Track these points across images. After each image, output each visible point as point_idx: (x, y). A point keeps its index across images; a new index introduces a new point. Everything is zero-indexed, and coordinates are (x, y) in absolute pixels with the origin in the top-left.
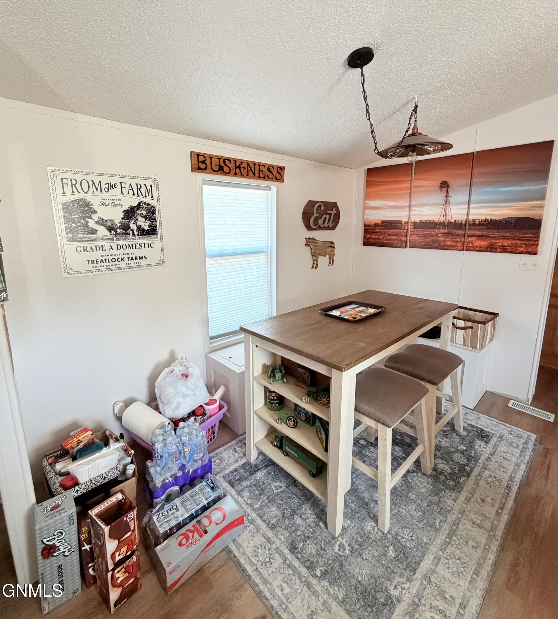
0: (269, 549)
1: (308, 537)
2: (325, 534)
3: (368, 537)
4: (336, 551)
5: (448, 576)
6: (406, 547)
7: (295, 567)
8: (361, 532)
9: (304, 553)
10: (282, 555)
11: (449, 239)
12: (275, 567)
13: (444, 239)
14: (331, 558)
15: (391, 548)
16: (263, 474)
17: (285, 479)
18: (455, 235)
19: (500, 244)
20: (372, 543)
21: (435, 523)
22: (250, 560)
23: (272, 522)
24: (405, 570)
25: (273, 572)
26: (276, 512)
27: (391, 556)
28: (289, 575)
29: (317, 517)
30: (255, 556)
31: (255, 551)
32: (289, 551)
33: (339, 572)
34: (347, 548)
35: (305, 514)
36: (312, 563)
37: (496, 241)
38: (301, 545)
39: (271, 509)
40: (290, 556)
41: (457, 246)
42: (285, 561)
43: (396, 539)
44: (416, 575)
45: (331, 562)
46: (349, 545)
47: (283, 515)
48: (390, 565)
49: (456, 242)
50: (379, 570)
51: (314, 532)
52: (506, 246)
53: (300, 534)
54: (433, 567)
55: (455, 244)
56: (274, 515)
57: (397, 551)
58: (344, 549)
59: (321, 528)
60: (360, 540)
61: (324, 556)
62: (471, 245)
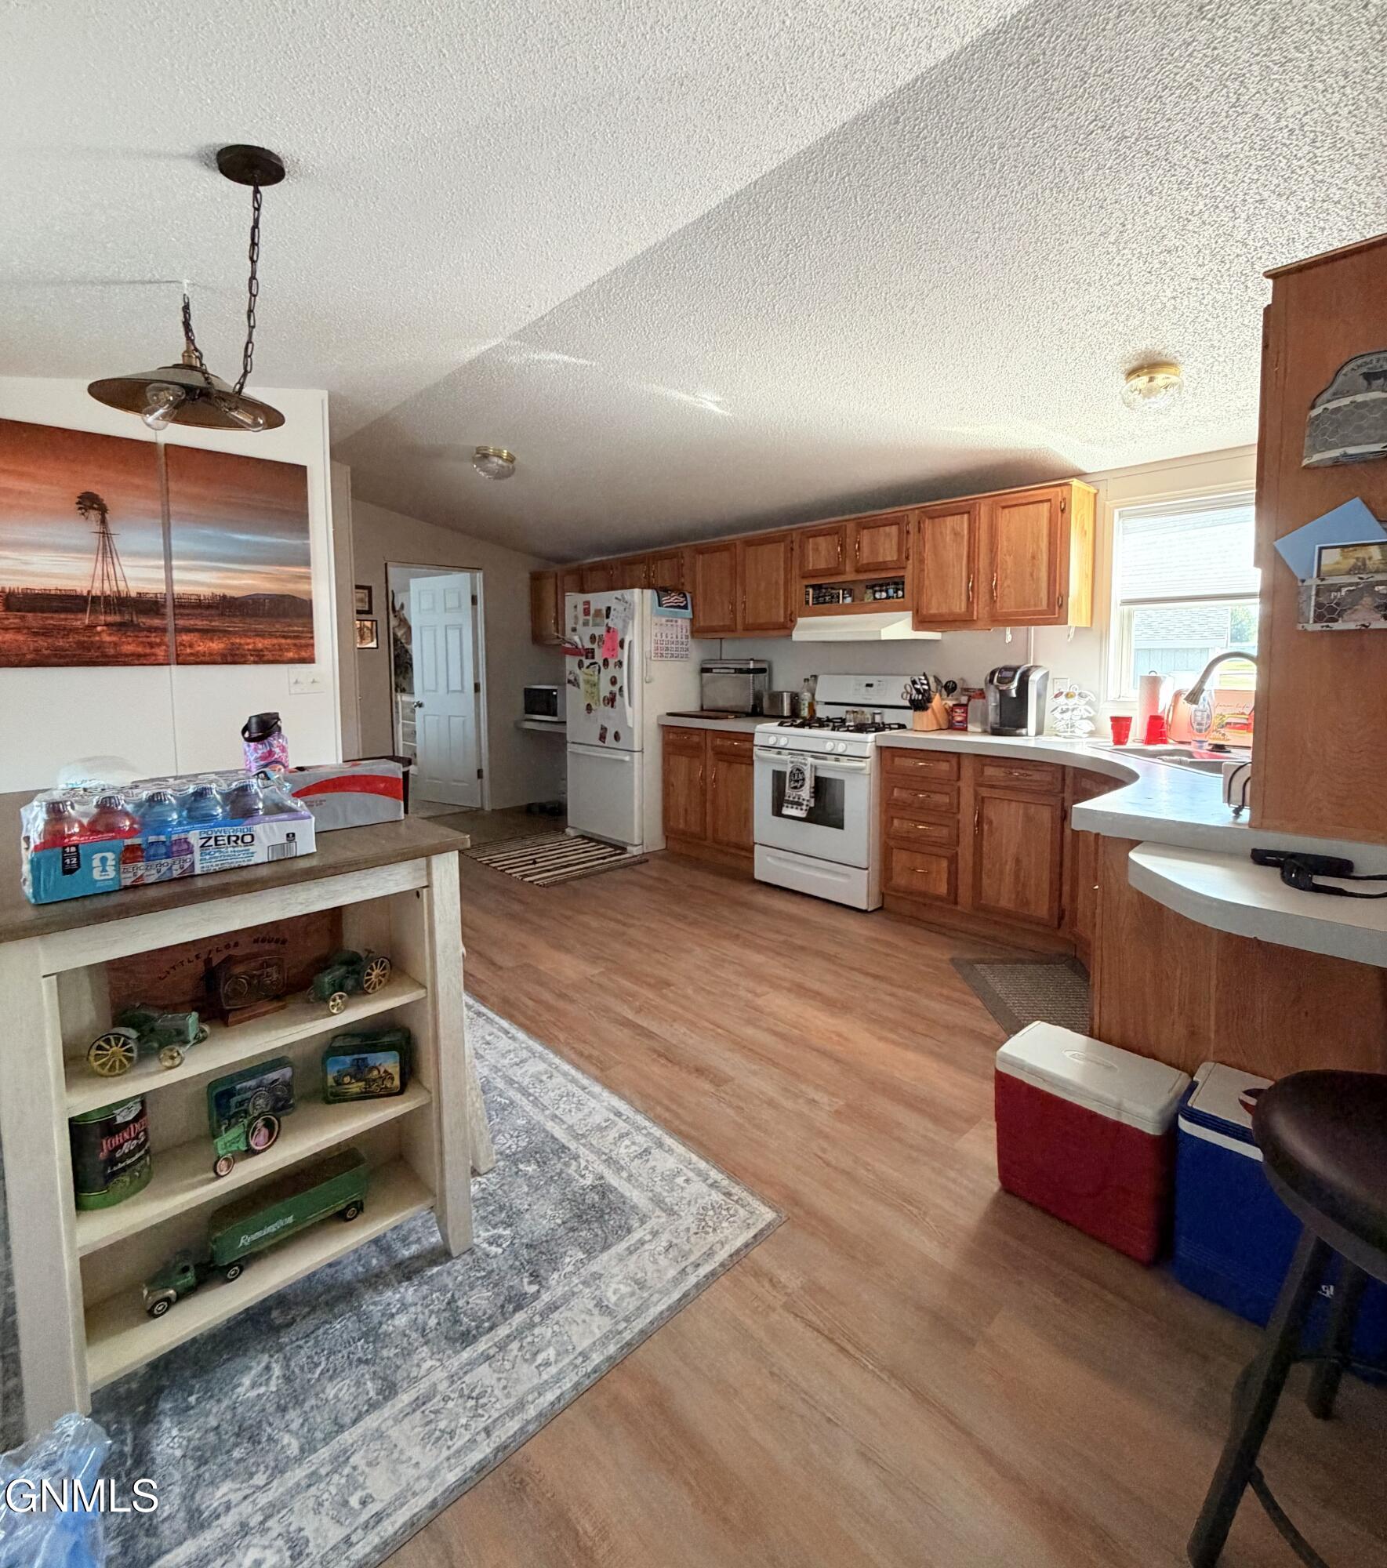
0: (447, 1399)
1: (449, 1303)
2: (458, 1267)
3: (491, 1195)
4: (500, 1250)
5: (580, 1115)
6: (526, 1147)
7: (508, 1336)
8: (477, 1203)
9: (484, 1314)
10: (472, 1364)
11: (130, 639)
12: (494, 1382)
13: (114, 639)
14: (510, 1262)
15: (521, 1166)
16: (175, 1432)
17: (245, 1355)
18: (143, 630)
19: (250, 647)
20: (505, 1192)
21: (500, 1103)
22: (458, 1452)
23: (372, 1394)
24: (560, 1158)
25: (505, 1388)
26: (347, 1381)
27: (534, 1170)
28: (521, 1347)
29: (409, 1279)
30: (451, 1439)
31: (439, 1439)
32: (468, 1349)
33: (541, 1253)
34: (500, 1231)
35: (389, 1304)
36: (509, 1300)
37: (243, 641)
38: (466, 1320)
39: (331, 1396)
40: (483, 1345)
41: (155, 655)
42: (488, 1358)
43: (508, 1156)
44: (572, 1147)
45: (517, 1263)
46: (494, 1228)
47: (367, 1362)
48: (549, 1175)
49: (151, 645)
50: (552, 1191)
51: (443, 1289)
52: (262, 650)
53: (436, 1321)
54: (565, 1126)
55: (148, 651)
56: (353, 1389)
57: (529, 1161)
58: (500, 1237)
59: (439, 1274)
60: (492, 1208)
61: (502, 1274)
62: (188, 651)
